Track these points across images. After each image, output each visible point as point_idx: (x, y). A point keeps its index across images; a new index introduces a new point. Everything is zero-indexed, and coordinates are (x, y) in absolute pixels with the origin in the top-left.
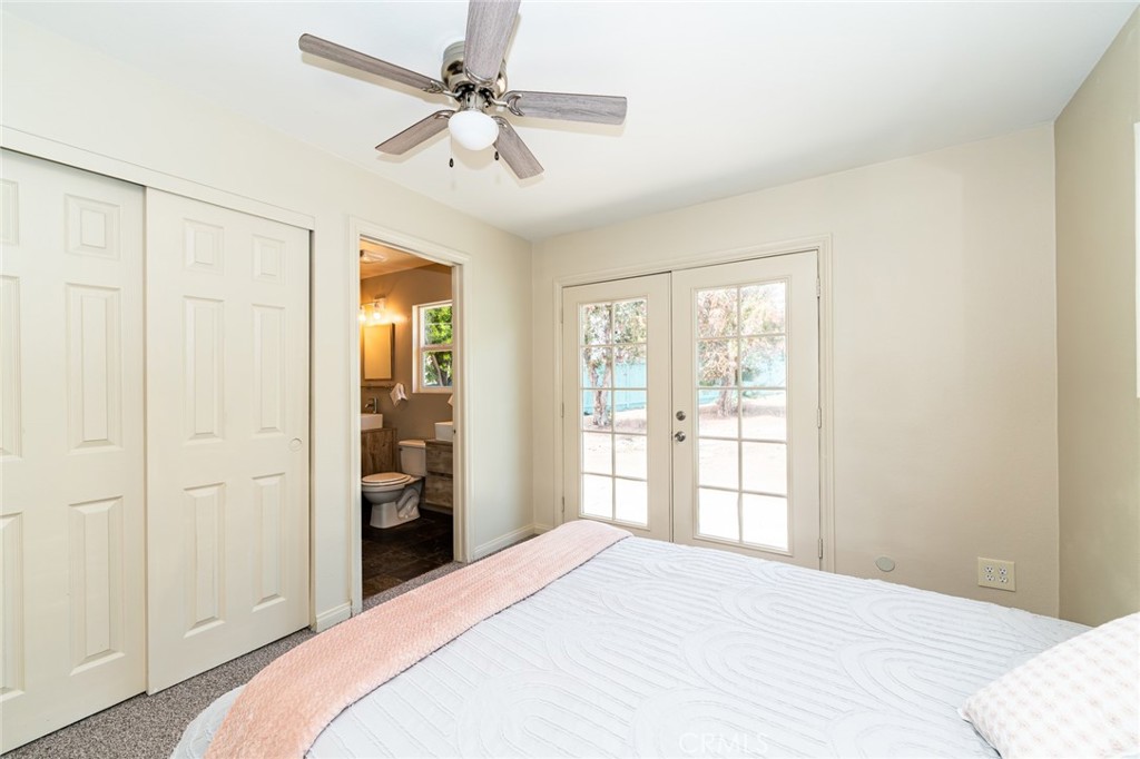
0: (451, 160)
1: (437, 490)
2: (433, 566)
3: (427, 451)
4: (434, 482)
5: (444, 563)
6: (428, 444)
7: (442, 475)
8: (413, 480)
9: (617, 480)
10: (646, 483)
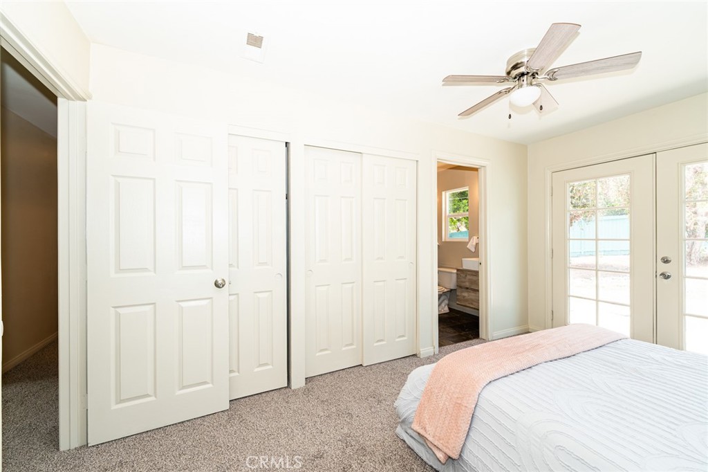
0: (510, 115)
1: (464, 297)
2: (468, 339)
3: (457, 274)
4: (462, 292)
5: (474, 338)
6: (458, 270)
7: (467, 288)
8: (446, 290)
9: (600, 303)
10: (629, 308)
